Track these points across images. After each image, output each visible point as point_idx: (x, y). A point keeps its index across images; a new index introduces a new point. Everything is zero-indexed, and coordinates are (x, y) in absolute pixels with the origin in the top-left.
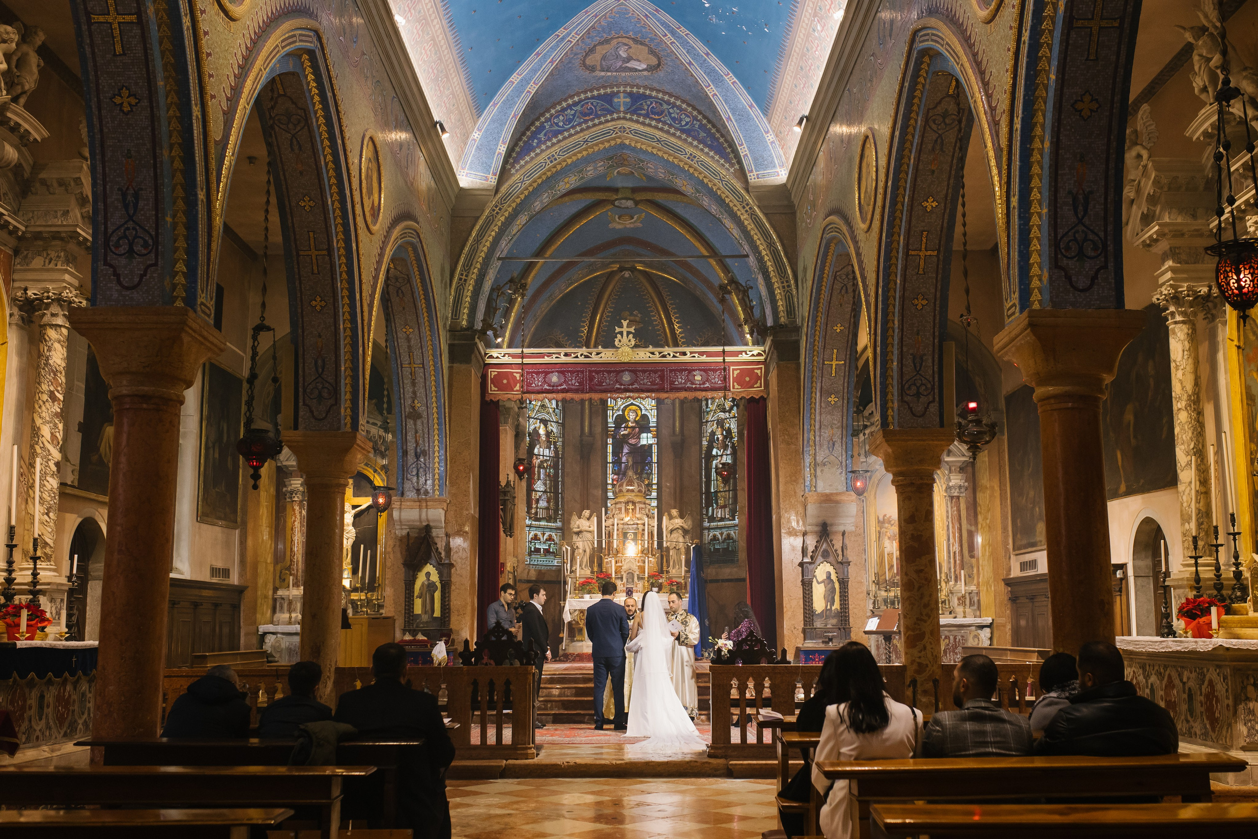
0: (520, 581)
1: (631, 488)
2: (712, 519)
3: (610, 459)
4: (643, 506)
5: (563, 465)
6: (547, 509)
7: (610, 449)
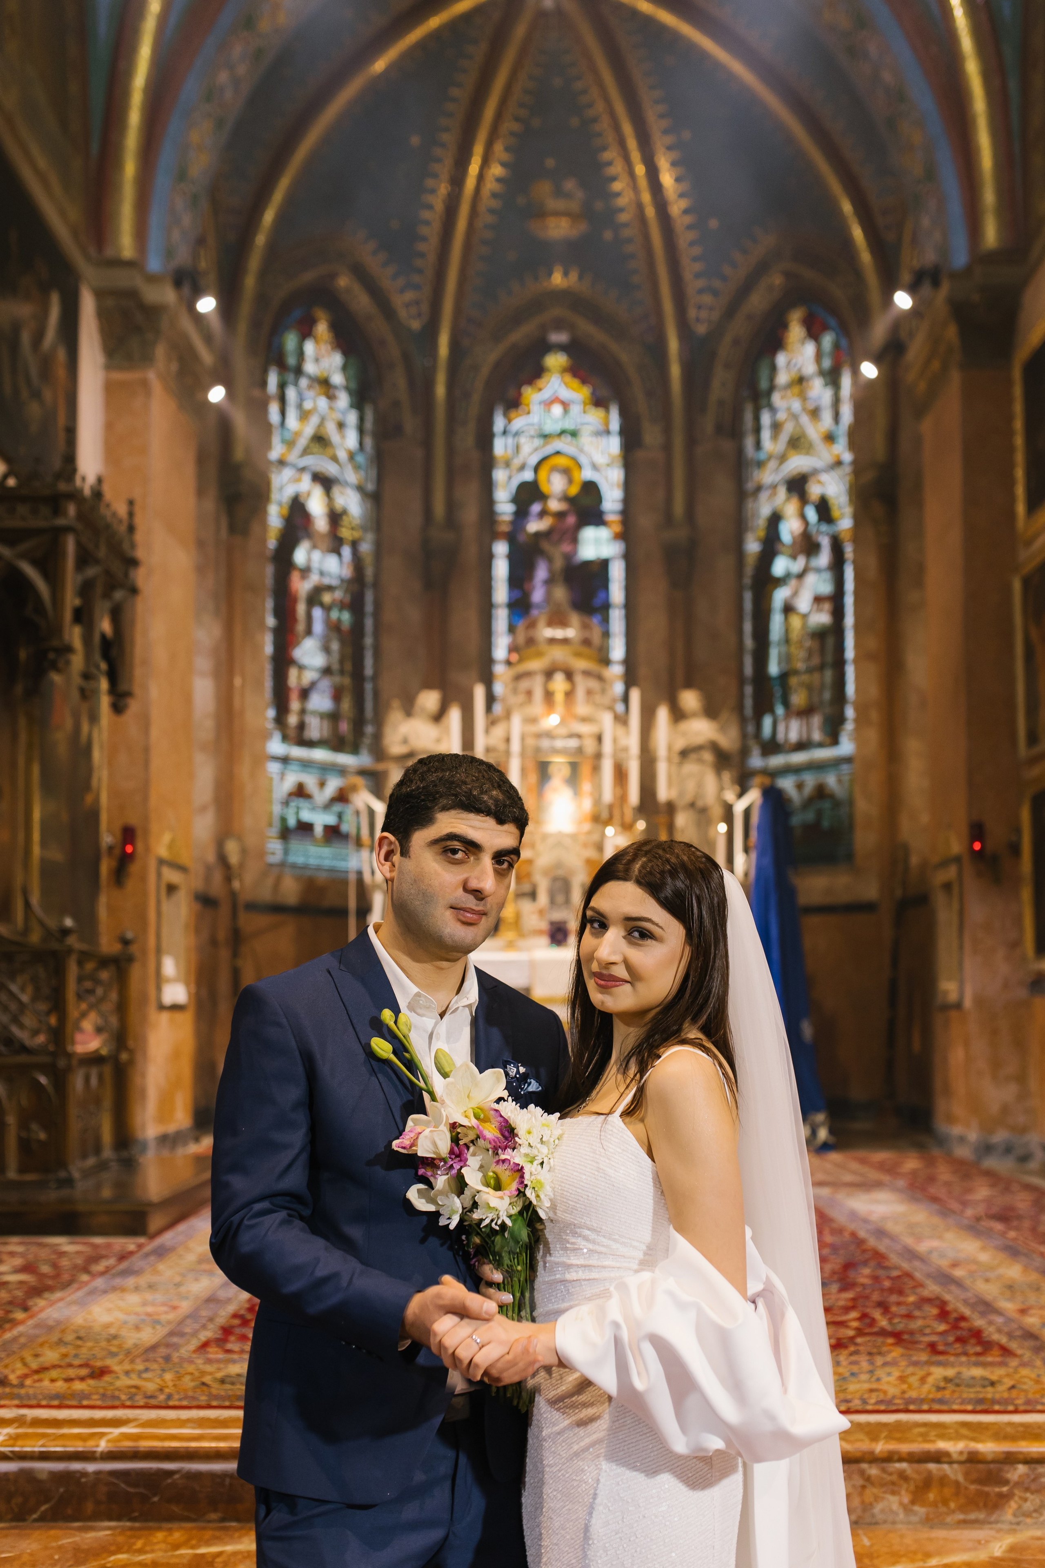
0: (252, 907)
1: (559, 633)
2: (772, 747)
3: (501, 593)
4: (593, 684)
5: (378, 605)
6: (333, 717)
7: (501, 569)
